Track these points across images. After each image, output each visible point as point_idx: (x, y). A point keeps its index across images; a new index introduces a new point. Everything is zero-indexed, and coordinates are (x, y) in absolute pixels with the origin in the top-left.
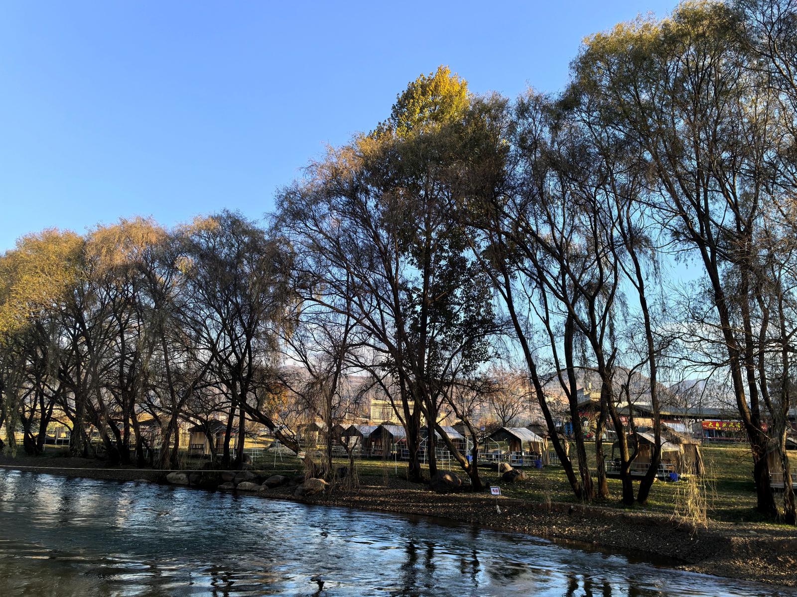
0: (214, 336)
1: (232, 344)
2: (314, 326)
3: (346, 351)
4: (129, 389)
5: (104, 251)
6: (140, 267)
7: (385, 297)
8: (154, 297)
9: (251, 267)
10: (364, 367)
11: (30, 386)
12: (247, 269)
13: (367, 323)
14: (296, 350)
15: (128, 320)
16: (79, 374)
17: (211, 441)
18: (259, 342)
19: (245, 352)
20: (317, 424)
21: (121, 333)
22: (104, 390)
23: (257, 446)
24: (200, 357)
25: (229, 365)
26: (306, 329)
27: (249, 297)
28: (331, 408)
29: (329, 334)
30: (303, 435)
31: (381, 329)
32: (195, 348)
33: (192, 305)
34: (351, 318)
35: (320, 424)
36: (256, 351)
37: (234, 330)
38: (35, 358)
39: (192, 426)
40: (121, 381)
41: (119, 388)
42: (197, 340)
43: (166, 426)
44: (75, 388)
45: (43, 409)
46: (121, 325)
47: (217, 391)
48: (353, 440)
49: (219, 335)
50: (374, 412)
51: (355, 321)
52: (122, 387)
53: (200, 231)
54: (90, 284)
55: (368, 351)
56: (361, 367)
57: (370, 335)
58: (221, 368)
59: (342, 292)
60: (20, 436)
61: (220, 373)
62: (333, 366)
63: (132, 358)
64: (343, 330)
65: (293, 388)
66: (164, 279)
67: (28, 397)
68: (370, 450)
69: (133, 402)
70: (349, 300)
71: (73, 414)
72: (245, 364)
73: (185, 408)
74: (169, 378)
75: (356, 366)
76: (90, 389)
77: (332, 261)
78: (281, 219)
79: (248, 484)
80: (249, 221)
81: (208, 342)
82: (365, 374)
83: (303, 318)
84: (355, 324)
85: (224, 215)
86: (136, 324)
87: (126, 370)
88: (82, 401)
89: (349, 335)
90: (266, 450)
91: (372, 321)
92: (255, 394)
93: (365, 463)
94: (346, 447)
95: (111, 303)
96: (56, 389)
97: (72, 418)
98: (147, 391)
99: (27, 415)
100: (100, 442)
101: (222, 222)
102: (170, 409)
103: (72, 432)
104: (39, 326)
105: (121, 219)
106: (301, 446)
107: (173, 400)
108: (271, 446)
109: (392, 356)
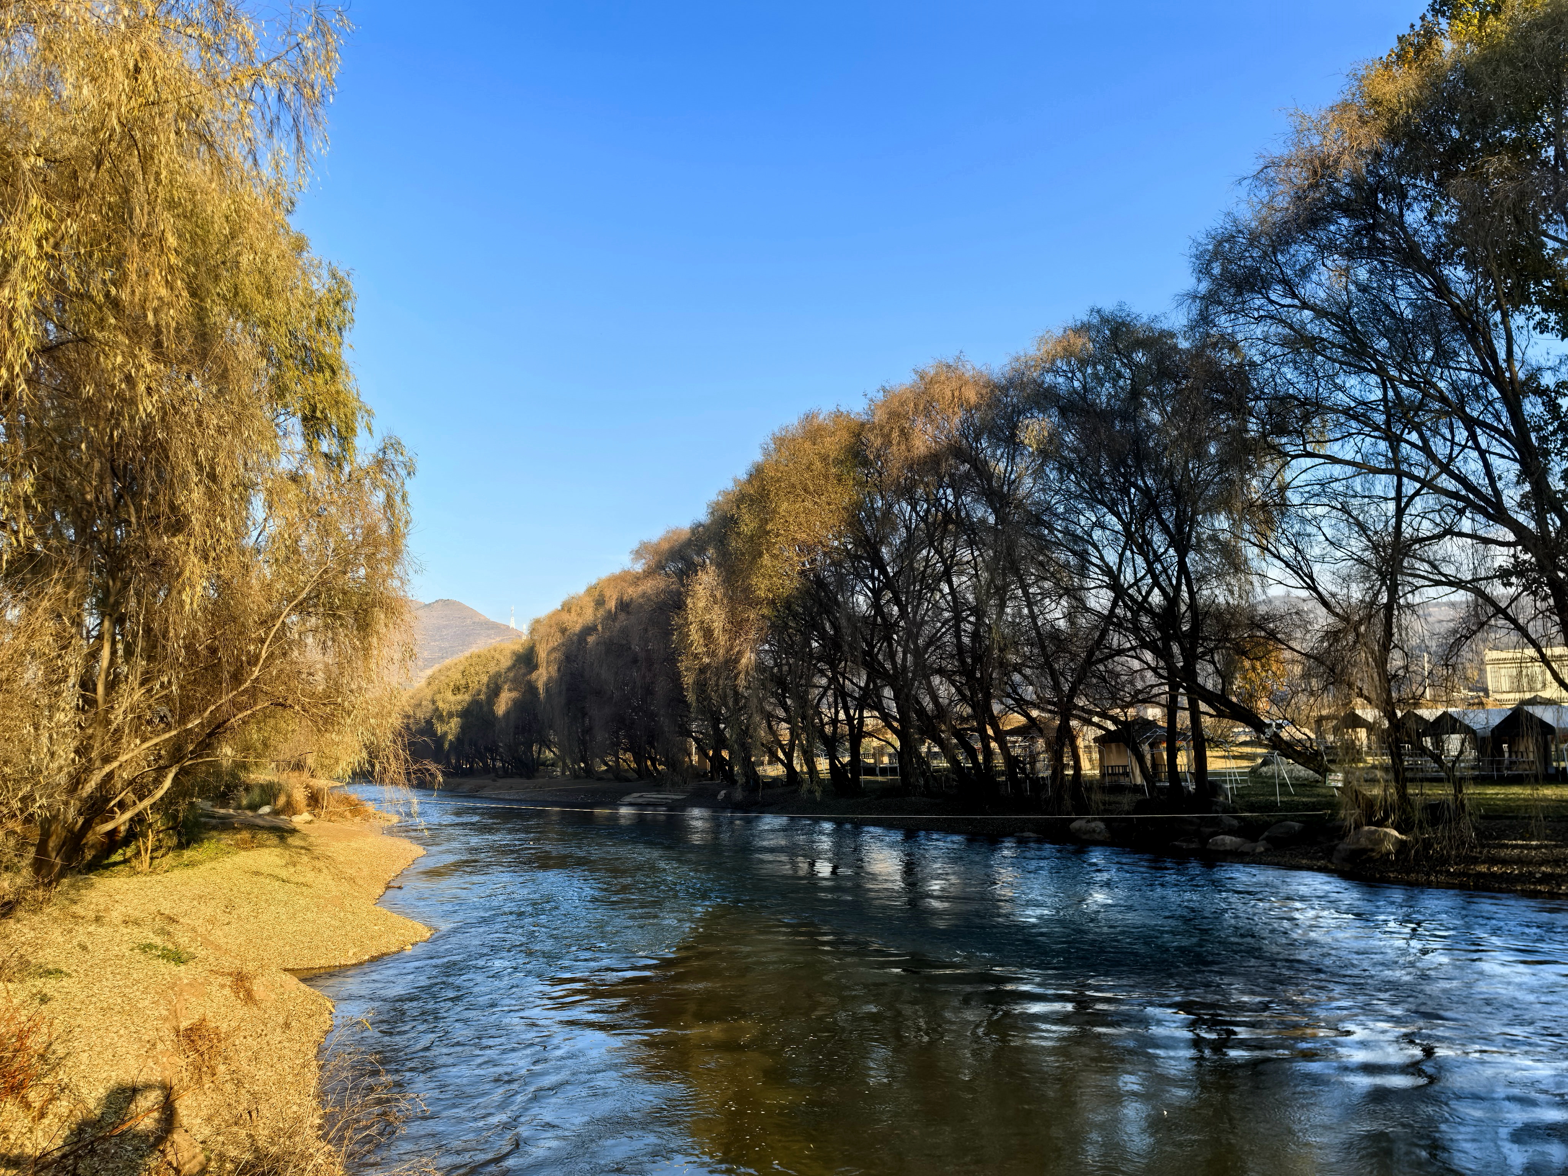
0: (1112, 558)
1: (1150, 570)
2: (1320, 511)
3: (1406, 555)
4: (978, 675)
5: (895, 434)
6: (958, 452)
7: (1490, 419)
8: (991, 504)
9: (1163, 411)
10: (1458, 584)
11: (824, 681)
12: (1156, 417)
13: (1451, 485)
14: (1288, 565)
15: (954, 550)
16: (892, 655)
17: (1140, 759)
18: (1206, 559)
19: (1179, 583)
20: (1359, 712)
21: (947, 575)
22: (936, 680)
23: (1232, 764)
24: (1092, 603)
25: (1150, 611)
26: (1303, 520)
27: (1170, 471)
28: (1388, 680)
29: (1358, 524)
30: (1330, 738)
31: (1490, 491)
32: (1082, 588)
33: (1061, 509)
34: (1405, 480)
35: (1369, 714)
36: (1202, 578)
37: (1149, 543)
38: (823, 635)
39: (1102, 732)
40: (963, 662)
41: (961, 674)
42: (1083, 572)
43: (1053, 734)
44: (892, 680)
45: (850, 719)
46: (944, 562)
47: (1136, 665)
48: (1454, 743)
49: (1121, 556)
50: (1497, 679)
51: (1418, 485)
52: (968, 673)
53: (1053, 362)
54: (883, 498)
55: (1462, 548)
56: (1450, 584)
57: (1461, 512)
58: (1135, 620)
59: (1377, 428)
60: (823, 764)
61: (1136, 629)
62: (1379, 591)
63: (972, 619)
64: (1391, 506)
65: (1293, 644)
66: (1002, 466)
67: (824, 701)
68: (1500, 763)
69: (988, 697)
70: (1395, 441)
71: (895, 724)
72: (1183, 608)
73: (1081, 702)
74: (1043, 648)
75: (1438, 583)
76: (914, 679)
77: (1341, 363)
78: (1211, 299)
79: (1229, 841)
80: (1145, 319)
81: (1104, 573)
82: (1462, 596)
83: (1294, 498)
84: (1417, 493)
85: (1095, 320)
86: (970, 557)
87: (966, 640)
88: (907, 700)
89: (1407, 519)
90: (1254, 771)
91: (1462, 480)
92: (1214, 663)
93: (1491, 791)
94: (1437, 759)
95: (922, 525)
96: (862, 684)
97: (895, 731)
98: (1008, 674)
99: (828, 729)
100: (945, 769)
101: (1093, 334)
102: (1054, 704)
103: (900, 755)
104: (820, 583)
105: (916, 372)
106: (1330, 761)
107: (1057, 687)
108: (1264, 763)
109: (1526, 550)
